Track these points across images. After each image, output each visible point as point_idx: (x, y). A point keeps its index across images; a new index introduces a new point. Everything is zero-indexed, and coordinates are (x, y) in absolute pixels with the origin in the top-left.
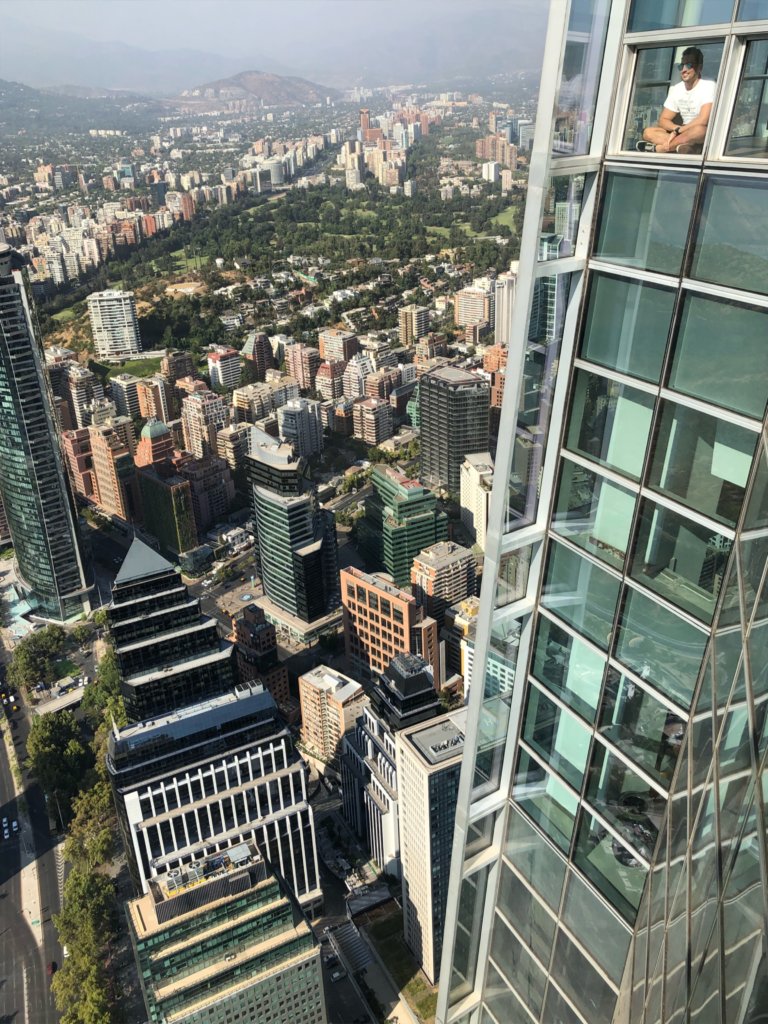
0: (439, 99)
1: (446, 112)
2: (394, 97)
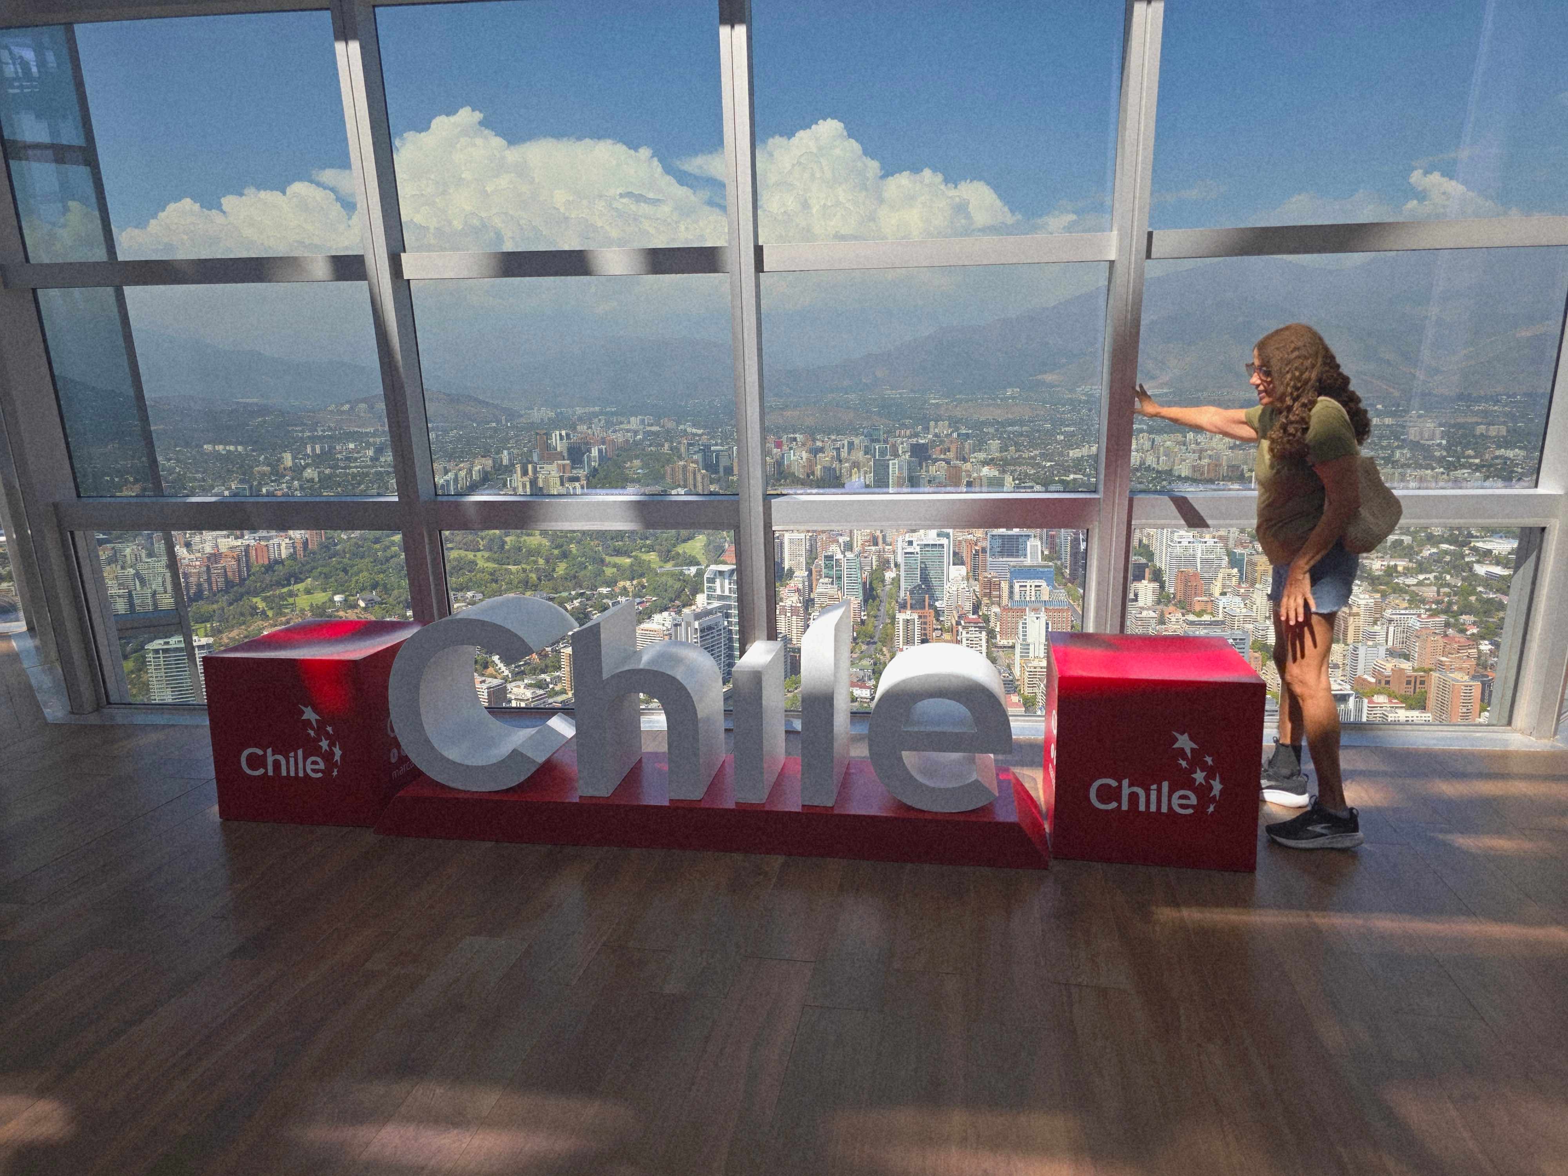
0: (629, 422)
1: (635, 436)
2: (580, 419)
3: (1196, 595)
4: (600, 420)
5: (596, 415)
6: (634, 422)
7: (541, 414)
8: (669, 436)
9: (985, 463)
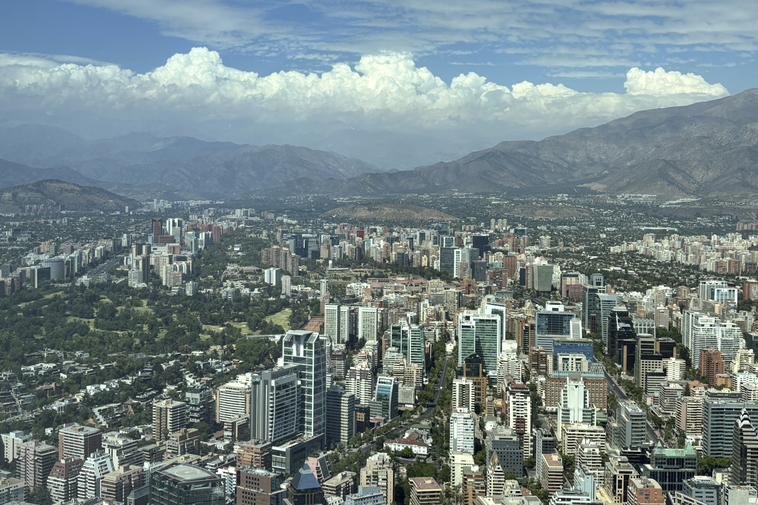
0: (234, 213)
1: (239, 224)
2: (192, 210)
3: (717, 372)
4: (209, 211)
5: (205, 207)
6: (239, 213)
7: (159, 205)
8: (267, 225)
9: (536, 255)
